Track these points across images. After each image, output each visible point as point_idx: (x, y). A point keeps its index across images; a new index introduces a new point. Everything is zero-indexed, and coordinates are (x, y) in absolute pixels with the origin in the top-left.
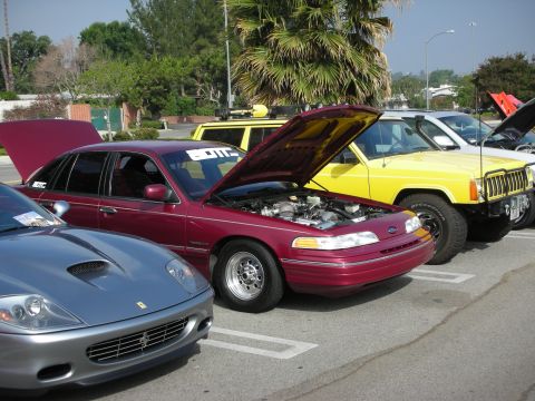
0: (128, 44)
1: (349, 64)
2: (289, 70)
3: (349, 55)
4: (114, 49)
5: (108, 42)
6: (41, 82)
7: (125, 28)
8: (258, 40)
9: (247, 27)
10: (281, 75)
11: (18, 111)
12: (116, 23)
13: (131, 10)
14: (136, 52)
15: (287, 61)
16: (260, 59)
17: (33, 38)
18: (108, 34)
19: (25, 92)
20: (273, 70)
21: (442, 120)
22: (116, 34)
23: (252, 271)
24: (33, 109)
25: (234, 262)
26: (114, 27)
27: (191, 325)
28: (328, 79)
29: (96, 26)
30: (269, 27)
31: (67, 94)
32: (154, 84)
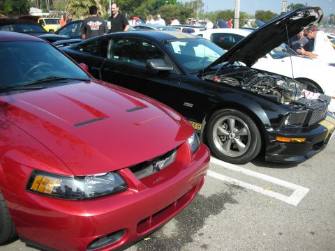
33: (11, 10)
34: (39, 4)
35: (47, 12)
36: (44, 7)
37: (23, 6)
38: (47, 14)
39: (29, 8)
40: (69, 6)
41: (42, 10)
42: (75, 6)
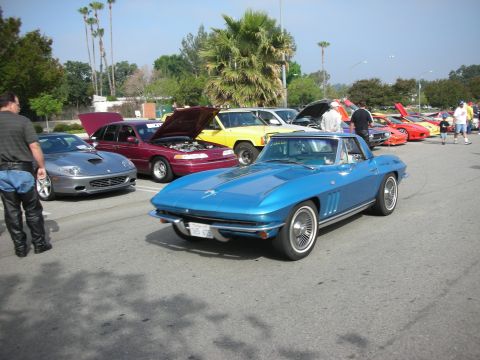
0: (180, 68)
1: (260, 85)
2: (232, 87)
3: (260, 80)
4: (173, 70)
5: (170, 67)
6: (130, 91)
7: (180, 59)
8: (217, 72)
9: (211, 66)
10: (228, 90)
11: (115, 107)
12: (175, 56)
13: (182, 48)
14: (185, 73)
15: (230, 83)
16: (218, 82)
17: (127, 65)
18: (170, 61)
19: (122, 96)
20: (224, 88)
21: (277, 113)
22: (174, 62)
23: (163, 168)
24: (124, 106)
25: (157, 164)
26: (173, 58)
27: (127, 179)
28: (251, 93)
29: (163, 57)
30: (222, 66)
31: (143, 98)
32: (192, 91)
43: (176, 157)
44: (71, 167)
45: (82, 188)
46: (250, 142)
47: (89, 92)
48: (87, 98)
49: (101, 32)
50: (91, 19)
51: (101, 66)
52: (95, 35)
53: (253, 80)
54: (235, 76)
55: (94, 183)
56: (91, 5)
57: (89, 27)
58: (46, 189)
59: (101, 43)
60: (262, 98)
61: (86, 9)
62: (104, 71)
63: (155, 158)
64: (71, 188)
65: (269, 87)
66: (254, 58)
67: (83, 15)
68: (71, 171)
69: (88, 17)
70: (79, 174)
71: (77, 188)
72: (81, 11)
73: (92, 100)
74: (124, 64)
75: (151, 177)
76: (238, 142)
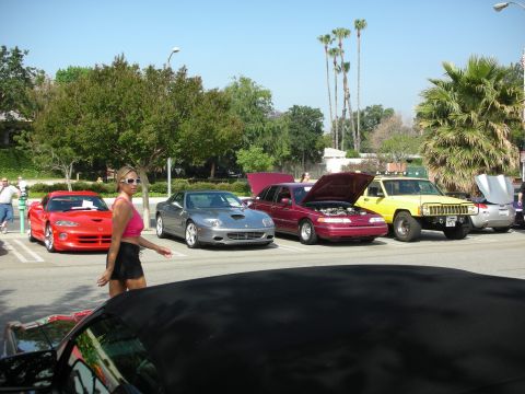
2: (446, 150)
6: (375, 145)
8: (431, 131)
9: (425, 124)
10: (441, 153)
15: (444, 145)
17: (380, 110)
19: (366, 151)
23: (309, 230)
25: (304, 226)
27: (264, 235)
30: (437, 125)
33: (287, 153)
34: (340, 141)
35: (356, 156)
36: (349, 146)
37: (312, 146)
38: (357, 161)
39: (322, 149)
40: (431, 144)
41: (344, 153)
42: (446, 144)
43: (320, 220)
44: (214, 220)
45: (221, 239)
46: (408, 211)
47: (318, 145)
48: (316, 153)
49: (346, 67)
50: (334, 50)
51: (344, 111)
52: (339, 71)
53: (472, 142)
54: (451, 136)
55: (230, 235)
56: (334, 32)
57: (331, 60)
58: (193, 238)
59: (345, 81)
60: (483, 163)
61: (328, 37)
62: (348, 117)
63: (303, 220)
64: (210, 239)
65: (493, 151)
66: (473, 115)
67: (324, 44)
68: (213, 224)
69: (330, 47)
70: (221, 226)
71: (216, 238)
72: (321, 39)
73: (322, 155)
74: (377, 108)
75: (298, 238)
76: (398, 211)
